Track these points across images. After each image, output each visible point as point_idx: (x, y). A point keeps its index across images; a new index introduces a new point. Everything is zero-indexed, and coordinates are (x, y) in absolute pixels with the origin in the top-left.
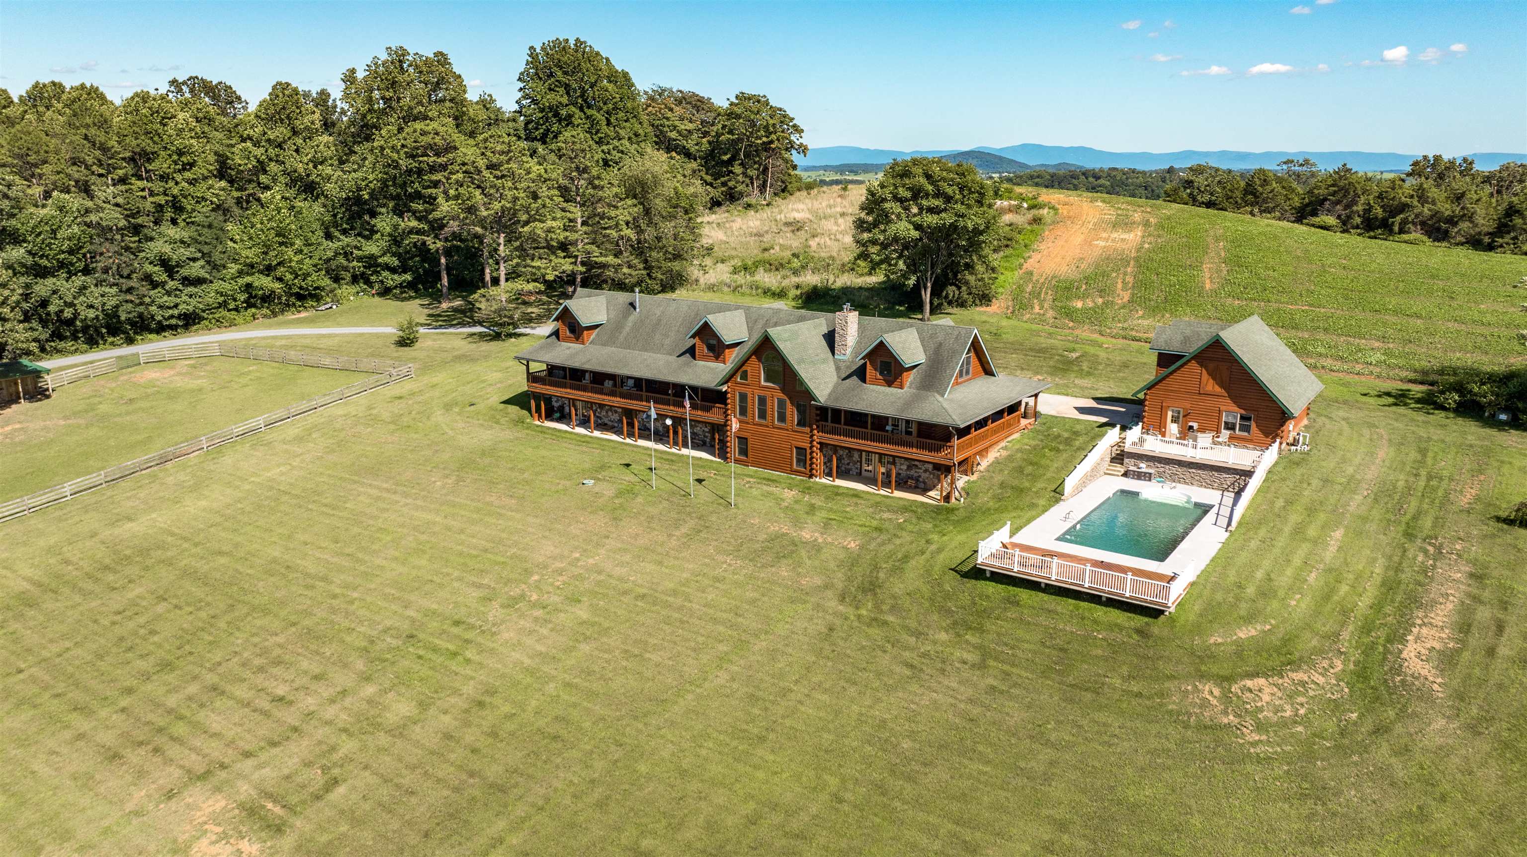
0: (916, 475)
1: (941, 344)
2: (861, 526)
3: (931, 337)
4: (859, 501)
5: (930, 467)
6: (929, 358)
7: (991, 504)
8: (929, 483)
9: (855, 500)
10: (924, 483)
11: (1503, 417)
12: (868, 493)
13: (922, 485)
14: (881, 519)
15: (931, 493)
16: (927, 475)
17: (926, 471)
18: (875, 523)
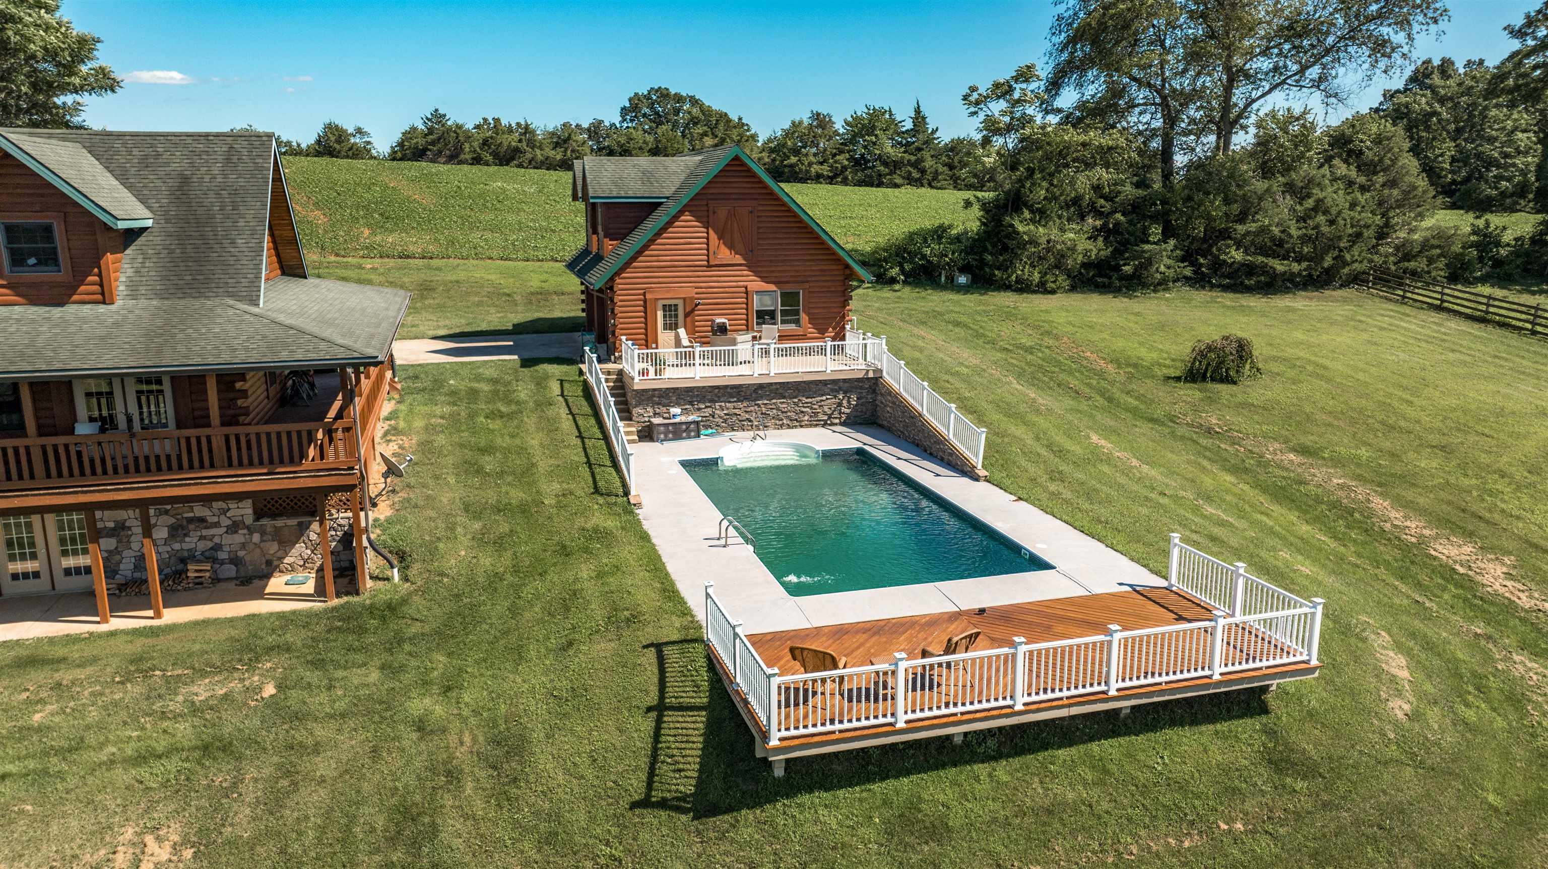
0: (202, 546)
1: (185, 180)
2: (141, 759)
3: (145, 163)
4: (66, 676)
5: (246, 510)
6: (162, 215)
7: (486, 561)
8: (252, 558)
9: (39, 677)
10: (235, 561)
11: (962, 280)
12: (70, 640)
13: (229, 570)
14: (195, 710)
15: (276, 584)
16: (239, 538)
17: (234, 527)
18: (184, 730)
